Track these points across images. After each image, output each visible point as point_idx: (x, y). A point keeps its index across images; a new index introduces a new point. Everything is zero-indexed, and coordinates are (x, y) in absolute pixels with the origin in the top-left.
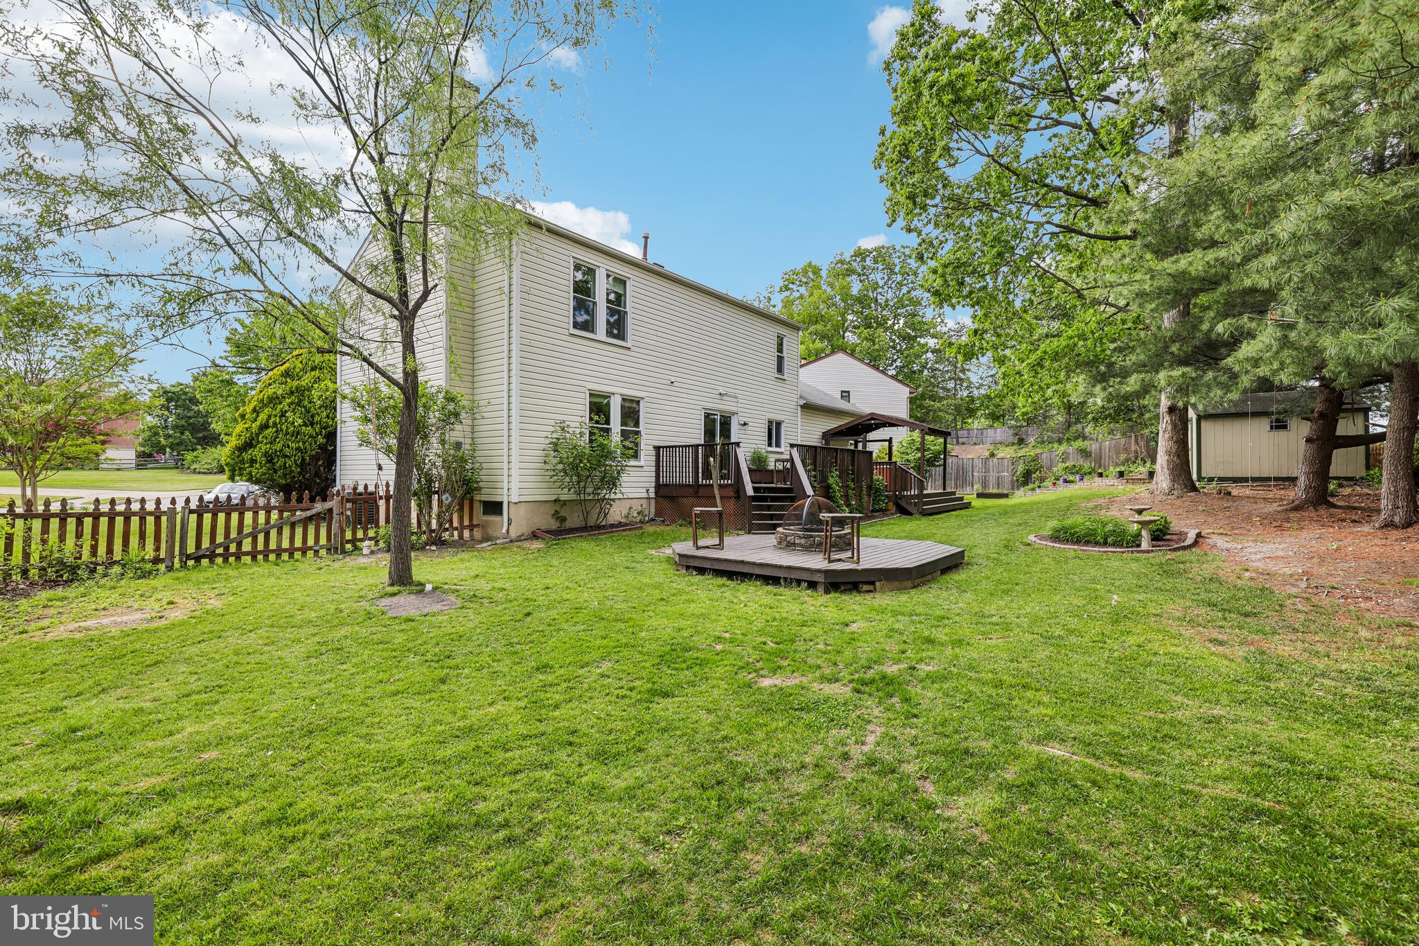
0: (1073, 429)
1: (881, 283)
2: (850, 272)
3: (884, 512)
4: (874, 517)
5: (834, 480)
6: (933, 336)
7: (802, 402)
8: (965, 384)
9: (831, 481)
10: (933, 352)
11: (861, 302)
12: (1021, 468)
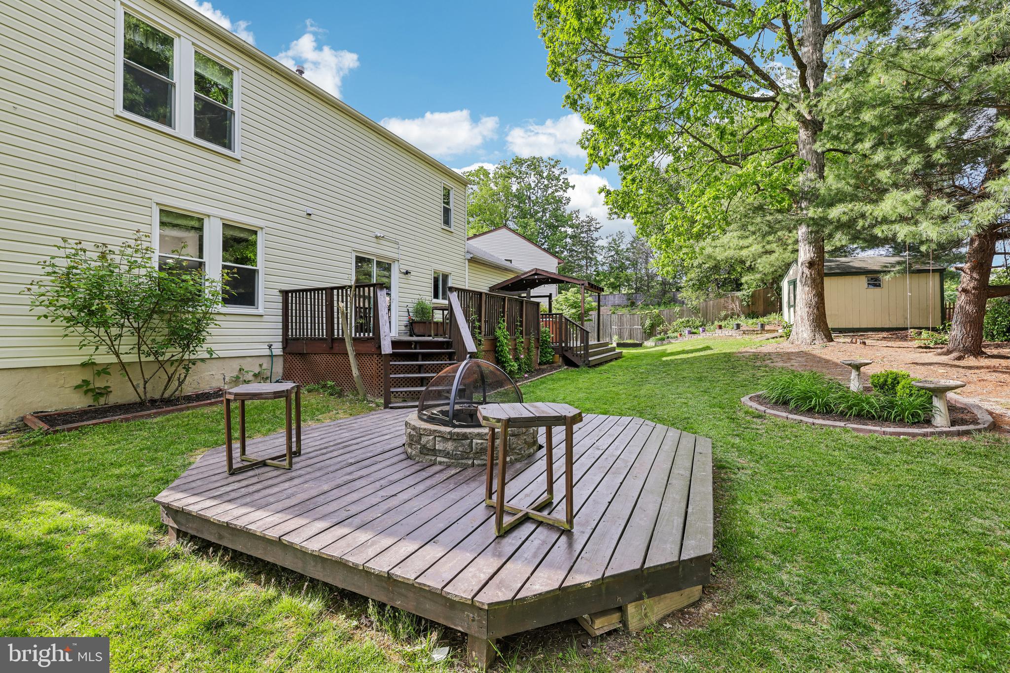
0: (668, 295)
1: (533, 185)
2: (510, 175)
3: (550, 365)
4: (543, 371)
5: (502, 333)
6: (570, 227)
7: (469, 256)
8: (593, 263)
9: (498, 333)
10: (570, 238)
11: (518, 199)
12: (648, 322)
